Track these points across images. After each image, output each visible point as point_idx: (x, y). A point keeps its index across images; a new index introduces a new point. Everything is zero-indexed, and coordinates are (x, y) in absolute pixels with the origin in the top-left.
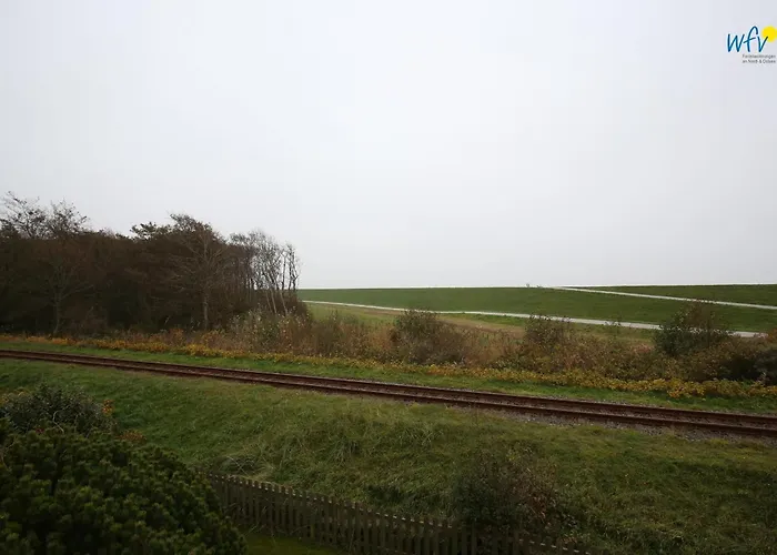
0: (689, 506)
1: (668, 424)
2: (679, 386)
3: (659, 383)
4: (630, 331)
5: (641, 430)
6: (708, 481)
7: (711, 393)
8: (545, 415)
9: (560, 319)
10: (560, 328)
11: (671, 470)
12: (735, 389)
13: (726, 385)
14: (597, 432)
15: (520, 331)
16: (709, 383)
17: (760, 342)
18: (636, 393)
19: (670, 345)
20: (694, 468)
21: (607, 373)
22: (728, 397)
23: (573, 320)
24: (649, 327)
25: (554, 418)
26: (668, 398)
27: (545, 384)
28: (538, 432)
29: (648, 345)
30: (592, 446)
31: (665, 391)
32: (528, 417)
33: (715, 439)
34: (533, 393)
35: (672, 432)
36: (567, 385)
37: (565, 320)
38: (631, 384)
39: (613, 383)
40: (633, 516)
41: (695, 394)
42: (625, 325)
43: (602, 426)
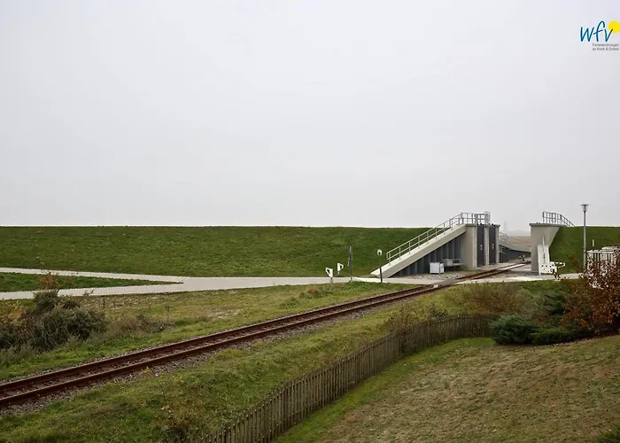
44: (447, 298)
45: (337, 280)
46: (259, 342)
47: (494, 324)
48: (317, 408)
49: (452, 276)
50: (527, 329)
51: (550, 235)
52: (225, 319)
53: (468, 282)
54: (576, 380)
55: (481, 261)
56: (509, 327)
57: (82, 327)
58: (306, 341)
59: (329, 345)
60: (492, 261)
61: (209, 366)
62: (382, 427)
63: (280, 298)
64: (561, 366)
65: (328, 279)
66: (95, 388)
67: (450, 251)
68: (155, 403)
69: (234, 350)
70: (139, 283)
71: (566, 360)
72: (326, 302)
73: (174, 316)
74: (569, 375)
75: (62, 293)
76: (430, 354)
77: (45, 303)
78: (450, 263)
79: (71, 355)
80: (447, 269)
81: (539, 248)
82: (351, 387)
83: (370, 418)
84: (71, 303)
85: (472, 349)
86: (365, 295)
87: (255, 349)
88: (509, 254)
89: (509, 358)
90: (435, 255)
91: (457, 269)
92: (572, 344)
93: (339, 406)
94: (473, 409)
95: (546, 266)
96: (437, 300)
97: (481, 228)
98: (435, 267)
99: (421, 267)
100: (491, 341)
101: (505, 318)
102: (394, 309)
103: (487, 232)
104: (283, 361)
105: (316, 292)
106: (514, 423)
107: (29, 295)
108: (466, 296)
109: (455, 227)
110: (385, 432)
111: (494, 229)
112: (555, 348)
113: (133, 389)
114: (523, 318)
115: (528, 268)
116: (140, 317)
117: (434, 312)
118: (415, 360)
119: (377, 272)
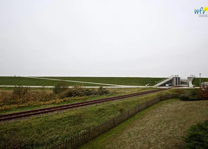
0: (60, 128)
1: (55, 110)
2: (58, 100)
3: (54, 101)
4: (47, 89)
5: (49, 114)
6: (63, 121)
7: (64, 101)
8: (20, 118)
9: (27, 86)
10: (26, 89)
11: (56, 121)
12: (69, 99)
13: (67, 99)
14: (37, 118)
15: (11, 91)
16: (64, 99)
17: (73, 88)
18: (48, 105)
19: (56, 91)
20: (60, 119)
21: (41, 100)
22: (67, 101)
23: (31, 87)
24: (52, 87)
25: (23, 118)
26: (56, 104)
27: (20, 107)
28: (17, 124)
29: (51, 92)
30: (36, 122)
31: (55, 102)
32: (13, 120)
33: (65, 111)
34: (16, 112)
35: (56, 112)
36: (28, 106)
37: (28, 87)
38: (47, 102)
39: (42, 103)
40: (47, 137)
41: (61, 102)
42: (46, 87)
43: (39, 116)
44: (169, 91)
45: (147, 87)
46: (134, 97)
47: (180, 96)
48: (144, 109)
49: (170, 87)
50: (187, 98)
51: (192, 79)
52: (128, 92)
53: (174, 88)
54: (199, 108)
55: (176, 84)
56: (183, 97)
57: (106, 92)
58: (142, 97)
59: (146, 98)
60: (179, 84)
61: (126, 100)
62: (157, 113)
63: (137, 90)
64: (195, 105)
65: (146, 86)
66: (108, 102)
67: (170, 82)
68: (117, 105)
69: (130, 98)
70: (114, 86)
71: (196, 104)
72: (146, 91)
73: (120, 92)
74: (197, 107)
75: (103, 87)
76: (167, 101)
77: (101, 89)
78: (170, 84)
79: (105, 97)
80: (169, 85)
81: (189, 82)
82: (151, 106)
83: (154, 112)
84: (104, 89)
85: (175, 101)
86: (153, 90)
87: (133, 98)
88: (183, 83)
89: (183, 103)
90: (167, 83)
91: (171, 85)
92: (198, 101)
93: (148, 109)
94: (176, 112)
95: (191, 86)
96: (168, 91)
97: (176, 78)
98: (167, 85)
99: (164, 85)
100: (179, 99)
101: (182, 95)
102: (159, 92)
103: (178, 79)
104: (138, 100)
105: (144, 89)
106: (185, 115)
107: (99, 87)
108: (174, 91)
109: (171, 78)
110: (158, 114)
111: (179, 78)
112: (194, 102)
113: (114, 103)
114: (186, 95)
115: (187, 86)
116: (114, 91)
117: (167, 93)
118: (163, 102)
119: (155, 86)
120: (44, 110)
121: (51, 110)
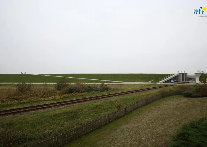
0: (55, 123)
1: (53, 106)
2: (58, 97)
3: (54, 97)
4: (49, 85)
5: (47, 110)
6: (59, 117)
7: (64, 97)
9: (30, 83)
10: (30, 86)
11: (52, 117)
12: (68, 96)
14: (34, 113)
15: (15, 88)
16: (64, 95)
18: (48, 101)
19: (58, 87)
20: (57, 115)
21: (42, 97)
22: (67, 97)
23: (34, 83)
25: (22, 113)
27: (21, 103)
28: (15, 119)
30: (32, 118)
31: (55, 99)
32: (12, 115)
33: (62, 107)
34: (17, 107)
35: (53, 108)
36: (29, 102)
37: (32, 83)
38: (47, 99)
39: (42, 99)
40: (40, 132)
41: (61, 98)
43: (36, 111)
44: (174, 87)
45: (151, 83)
46: (135, 93)
47: (183, 93)
48: (144, 105)
49: (176, 83)
50: (191, 94)
51: (200, 75)
52: (130, 89)
53: (180, 84)
54: (200, 105)
55: (183, 80)
56: (187, 94)
57: (107, 89)
58: (143, 94)
59: (147, 95)
60: (186, 80)
61: (125, 97)
62: (155, 110)
63: (140, 86)
64: (197, 102)
66: (108, 98)
67: (176, 78)
68: (115, 102)
69: (130, 94)
70: (117, 83)
72: (149, 87)
73: (122, 88)
74: (198, 104)
76: (168, 98)
77: (102, 85)
78: (176, 81)
79: (105, 93)
80: (175, 82)
81: (197, 78)
82: (151, 103)
83: (153, 108)
84: (106, 85)
85: (178, 97)
86: (156, 86)
87: (134, 94)
88: (190, 79)
89: (185, 100)
90: (173, 79)
91: (177, 82)
92: (201, 98)
93: (148, 105)
94: (175, 109)
95: (198, 81)
96: (172, 88)
97: (183, 74)
98: (172, 81)
99: (169, 81)
100: (182, 96)
101: (186, 92)
102: (161, 89)
104: (138, 97)
105: (147, 85)
106: (183, 113)
107: (100, 84)
108: (178, 87)
109: (177, 74)
110: (156, 111)
111: (186, 74)
112: (197, 98)
113: (113, 99)
114: (190, 92)
115: (194, 82)
116: (116, 88)
117: (170, 90)
118: (165, 98)
119: (159, 82)
120: (43, 106)
121: (49, 106)
